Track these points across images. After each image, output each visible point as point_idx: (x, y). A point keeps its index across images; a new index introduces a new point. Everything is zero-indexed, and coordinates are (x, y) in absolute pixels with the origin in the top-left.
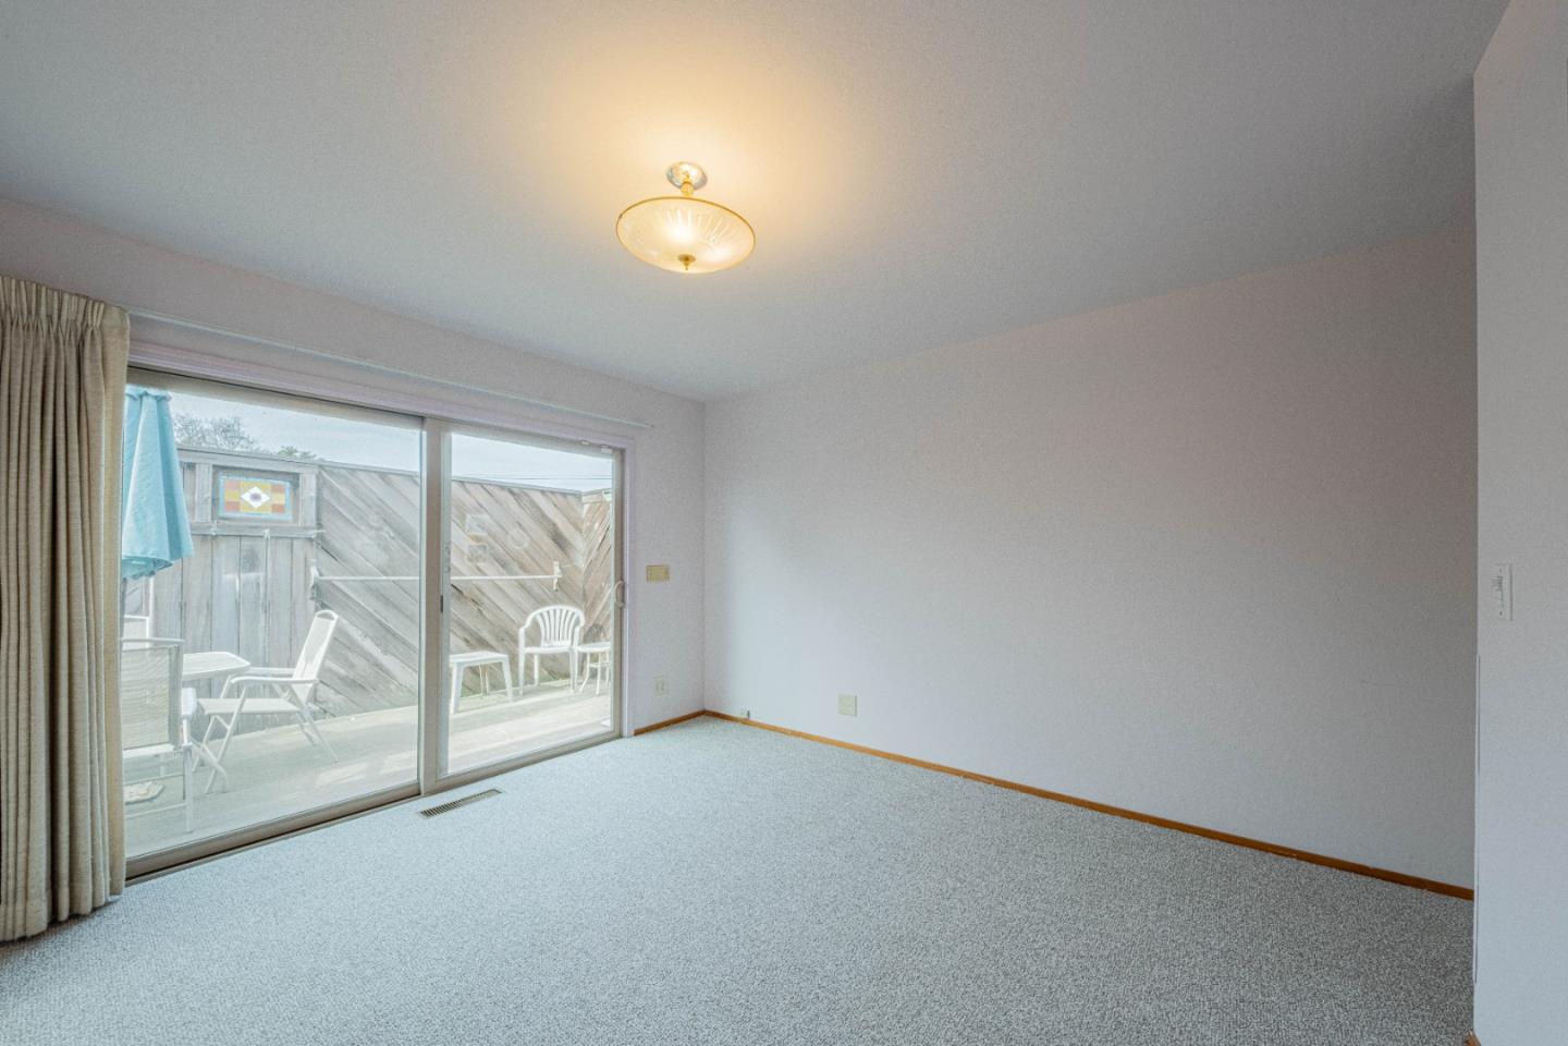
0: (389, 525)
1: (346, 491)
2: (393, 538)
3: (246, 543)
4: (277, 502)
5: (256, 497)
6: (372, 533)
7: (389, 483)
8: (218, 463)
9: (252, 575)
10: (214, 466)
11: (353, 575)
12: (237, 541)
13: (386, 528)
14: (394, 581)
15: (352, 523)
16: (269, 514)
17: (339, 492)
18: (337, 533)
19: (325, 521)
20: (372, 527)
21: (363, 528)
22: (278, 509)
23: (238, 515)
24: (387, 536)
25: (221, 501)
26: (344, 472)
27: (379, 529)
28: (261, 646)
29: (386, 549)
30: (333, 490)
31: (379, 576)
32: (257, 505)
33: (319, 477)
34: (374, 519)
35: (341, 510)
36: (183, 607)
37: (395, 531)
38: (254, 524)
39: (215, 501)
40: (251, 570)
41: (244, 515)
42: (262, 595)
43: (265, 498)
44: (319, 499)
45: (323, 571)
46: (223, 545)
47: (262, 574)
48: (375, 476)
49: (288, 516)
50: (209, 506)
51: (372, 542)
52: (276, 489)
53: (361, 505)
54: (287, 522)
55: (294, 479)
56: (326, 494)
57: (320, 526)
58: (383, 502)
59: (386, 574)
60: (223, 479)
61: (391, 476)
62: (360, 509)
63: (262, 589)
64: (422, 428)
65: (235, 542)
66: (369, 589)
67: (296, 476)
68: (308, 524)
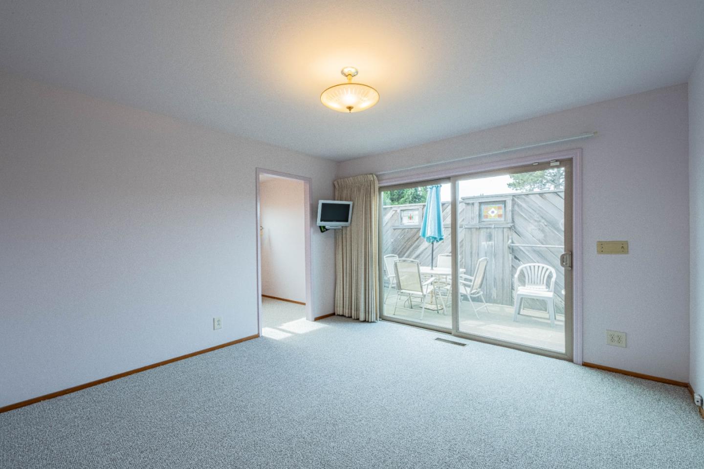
0: (544, 219)
1: (524, 205)
2: (546, 226)
3: (488, 230)
4: (499, 213)
5: (493, 212)
6: (536, 224)
7: (545, 199)
8: (480, 201)
9: (490, 243)
10: (479, 203)
11: (528, 244)
12: (486, 229)
13: (543, 221)
14: (546, 247)
15: (526, 219)
16: (497, 218)
17: (521, 206)
18: (520, 223)
19: (516, 220)
20: (536, 221)
21: (532, 221)
22: (500, 216)
23: (487, 220)
24: (543, 224)
25: (483, 215)
26: (523, 196)
27: (540, 221)
28: (493, 271)
29: (543, 231)
30: (519, 206)
31: (539, 244)
32: (493, 215)
33: (513, 200)
34: (536, 217)
35: (522, 214)
36: (471, 253)
37: (547, 221)
38: (489, 223)
39: (480, 215)
40: (490, 241)
41: (489, 220)
42: (493, 251)
43: (496, 212)
44: (513, 211)
45: (515, 241)
46: (482, 231)
47: (493, 243)
48: (538, 196)
49: (502, 219)
50: (478, 218)
51: (535, 228)
52: (499, 208)
53: (531, 210)
54: (502, 221)
55: (504, 202)
56: (516, 208)
57: (513, 221)
58: (542, 208)
59: (542, 244)
60: (483, 207)
61: (545, 194)
62: (530, 212)
63: (493, 248)
64: (450, 181)
65: (485, 230)
66: (534, 251)
67: (505, 202)
68: (508, 221)
